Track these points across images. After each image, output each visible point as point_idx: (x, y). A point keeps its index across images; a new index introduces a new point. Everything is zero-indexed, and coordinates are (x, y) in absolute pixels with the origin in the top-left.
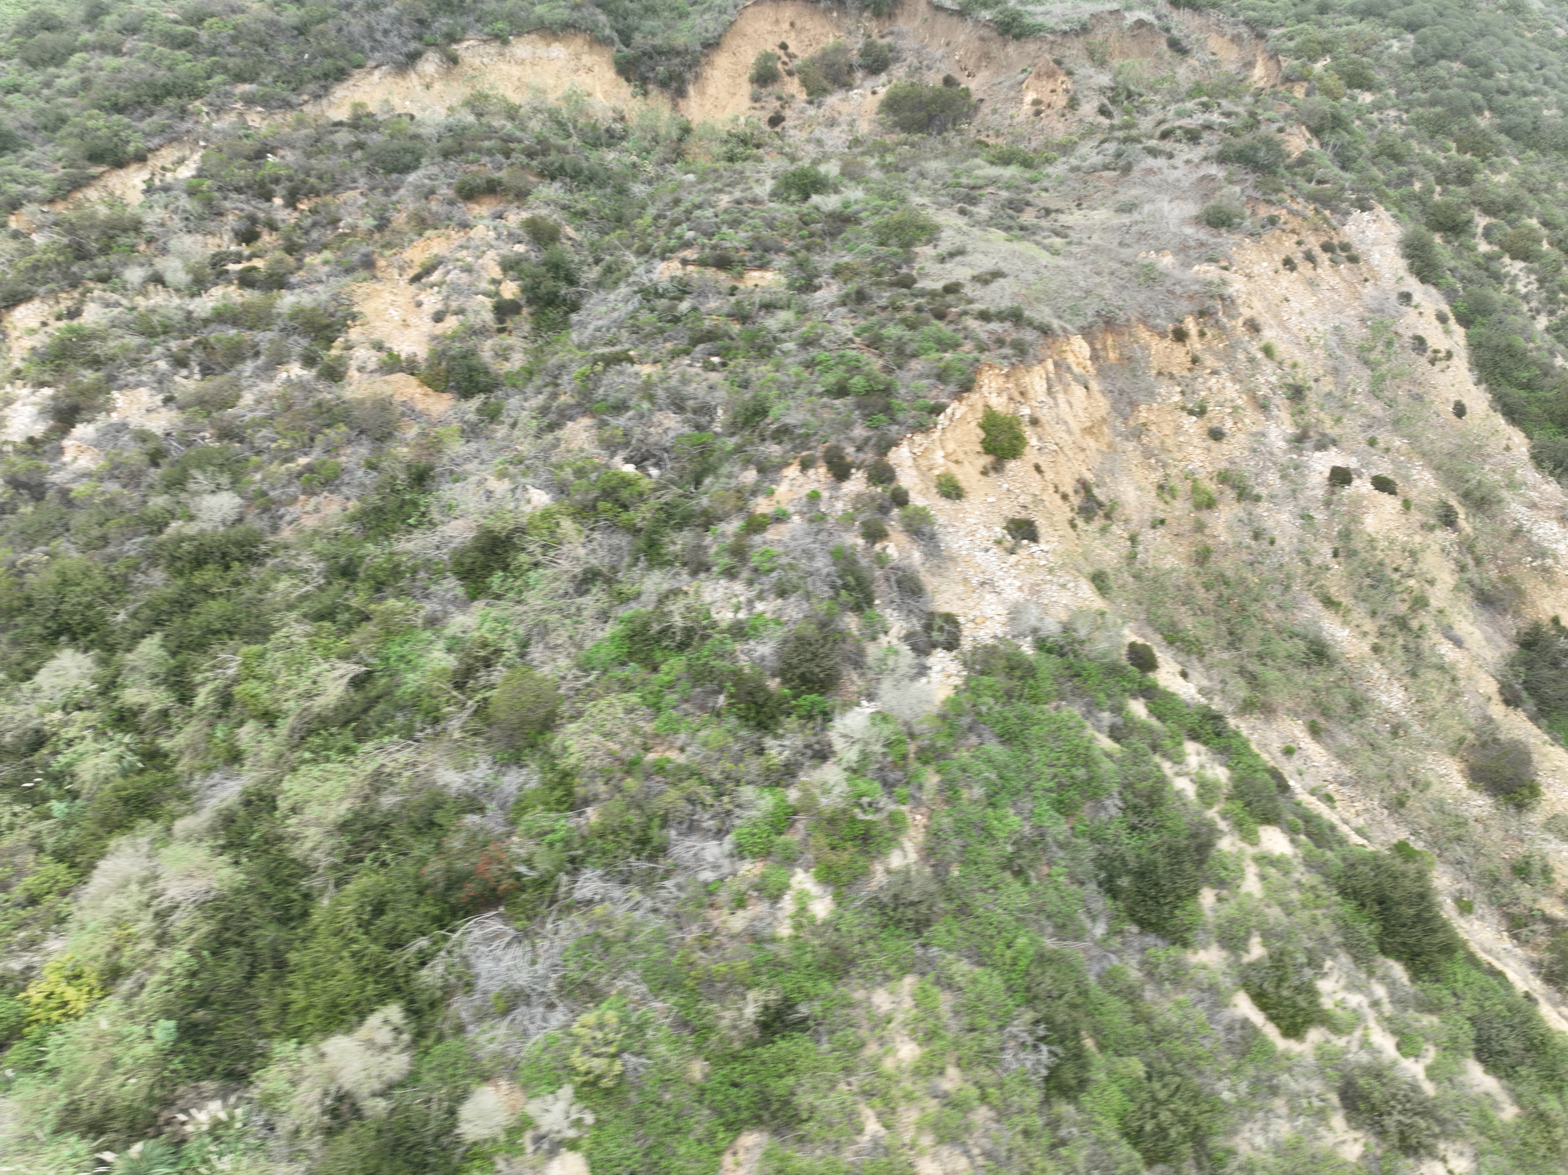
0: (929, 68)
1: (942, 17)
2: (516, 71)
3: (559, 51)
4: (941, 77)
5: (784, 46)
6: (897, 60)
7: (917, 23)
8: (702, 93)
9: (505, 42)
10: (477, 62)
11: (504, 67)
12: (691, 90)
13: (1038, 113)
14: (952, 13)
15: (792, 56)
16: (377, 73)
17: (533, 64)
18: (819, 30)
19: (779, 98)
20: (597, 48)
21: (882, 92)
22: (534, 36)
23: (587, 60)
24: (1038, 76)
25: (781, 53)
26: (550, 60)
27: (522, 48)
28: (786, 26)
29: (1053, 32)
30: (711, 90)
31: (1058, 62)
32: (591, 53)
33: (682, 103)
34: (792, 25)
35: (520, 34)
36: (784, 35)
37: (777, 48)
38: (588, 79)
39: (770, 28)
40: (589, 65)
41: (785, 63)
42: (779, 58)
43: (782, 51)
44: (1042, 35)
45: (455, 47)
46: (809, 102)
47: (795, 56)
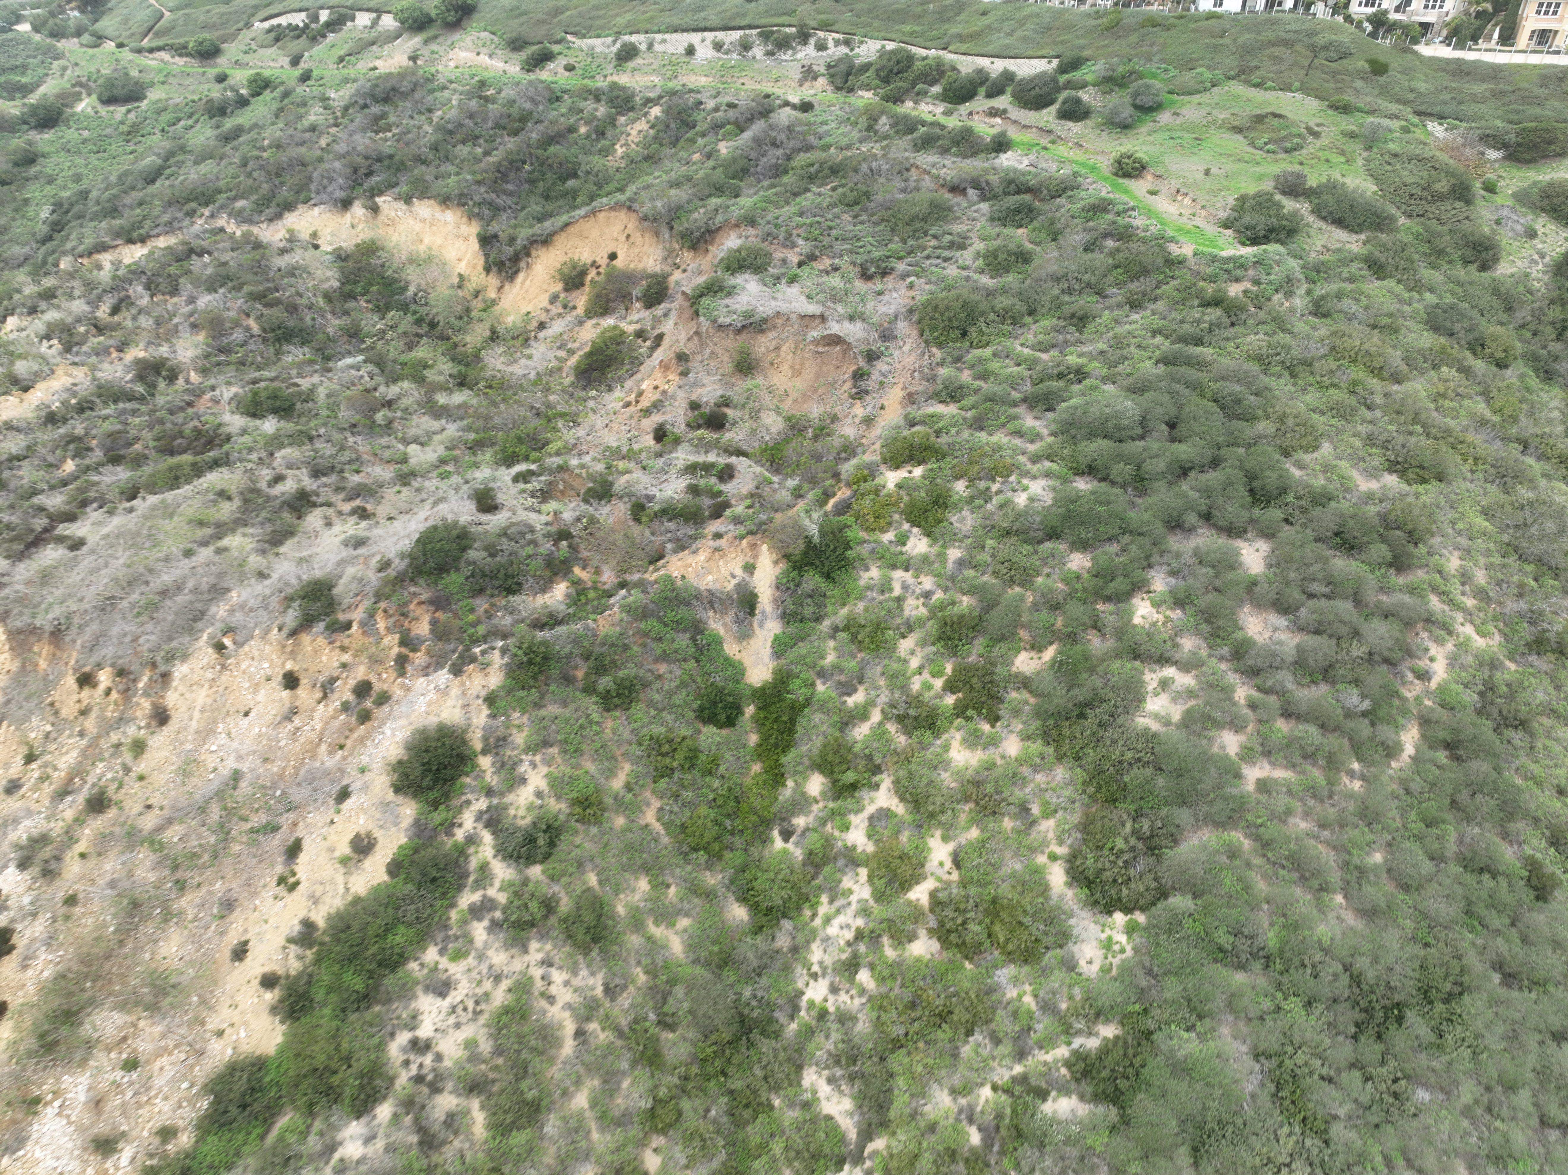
3: (450, 217)
5: (613, 256)
8: (523, 282)
9: (410, 203)
10: (393, 213)
11: (411, 222)
12: (520, 276)
15: (611, 268)
16: (316, 210)
17: (431, 224)
20: (470, 221)
22: (432, 202)
23: (463, 229)
24: (662, 366)
25: (603, 261)
26: (442, 223)
27: (424, 209)
28: (626, 237)
29: (714, 321)
30: (529, 283)
32: (467, 223)
33: (507, 286)
34: (629, 237)
35: (421, 198)
36: (620, 245)
37: (605, 257)
38: (462, 246)
39: (614, 234)
40: (466, 234)
41: (599, 274)
42: (598, 267)
43: (608, 261)
44: (702, 319)
45: (377, 199)
46: (578, 318)
47: (614, 268)
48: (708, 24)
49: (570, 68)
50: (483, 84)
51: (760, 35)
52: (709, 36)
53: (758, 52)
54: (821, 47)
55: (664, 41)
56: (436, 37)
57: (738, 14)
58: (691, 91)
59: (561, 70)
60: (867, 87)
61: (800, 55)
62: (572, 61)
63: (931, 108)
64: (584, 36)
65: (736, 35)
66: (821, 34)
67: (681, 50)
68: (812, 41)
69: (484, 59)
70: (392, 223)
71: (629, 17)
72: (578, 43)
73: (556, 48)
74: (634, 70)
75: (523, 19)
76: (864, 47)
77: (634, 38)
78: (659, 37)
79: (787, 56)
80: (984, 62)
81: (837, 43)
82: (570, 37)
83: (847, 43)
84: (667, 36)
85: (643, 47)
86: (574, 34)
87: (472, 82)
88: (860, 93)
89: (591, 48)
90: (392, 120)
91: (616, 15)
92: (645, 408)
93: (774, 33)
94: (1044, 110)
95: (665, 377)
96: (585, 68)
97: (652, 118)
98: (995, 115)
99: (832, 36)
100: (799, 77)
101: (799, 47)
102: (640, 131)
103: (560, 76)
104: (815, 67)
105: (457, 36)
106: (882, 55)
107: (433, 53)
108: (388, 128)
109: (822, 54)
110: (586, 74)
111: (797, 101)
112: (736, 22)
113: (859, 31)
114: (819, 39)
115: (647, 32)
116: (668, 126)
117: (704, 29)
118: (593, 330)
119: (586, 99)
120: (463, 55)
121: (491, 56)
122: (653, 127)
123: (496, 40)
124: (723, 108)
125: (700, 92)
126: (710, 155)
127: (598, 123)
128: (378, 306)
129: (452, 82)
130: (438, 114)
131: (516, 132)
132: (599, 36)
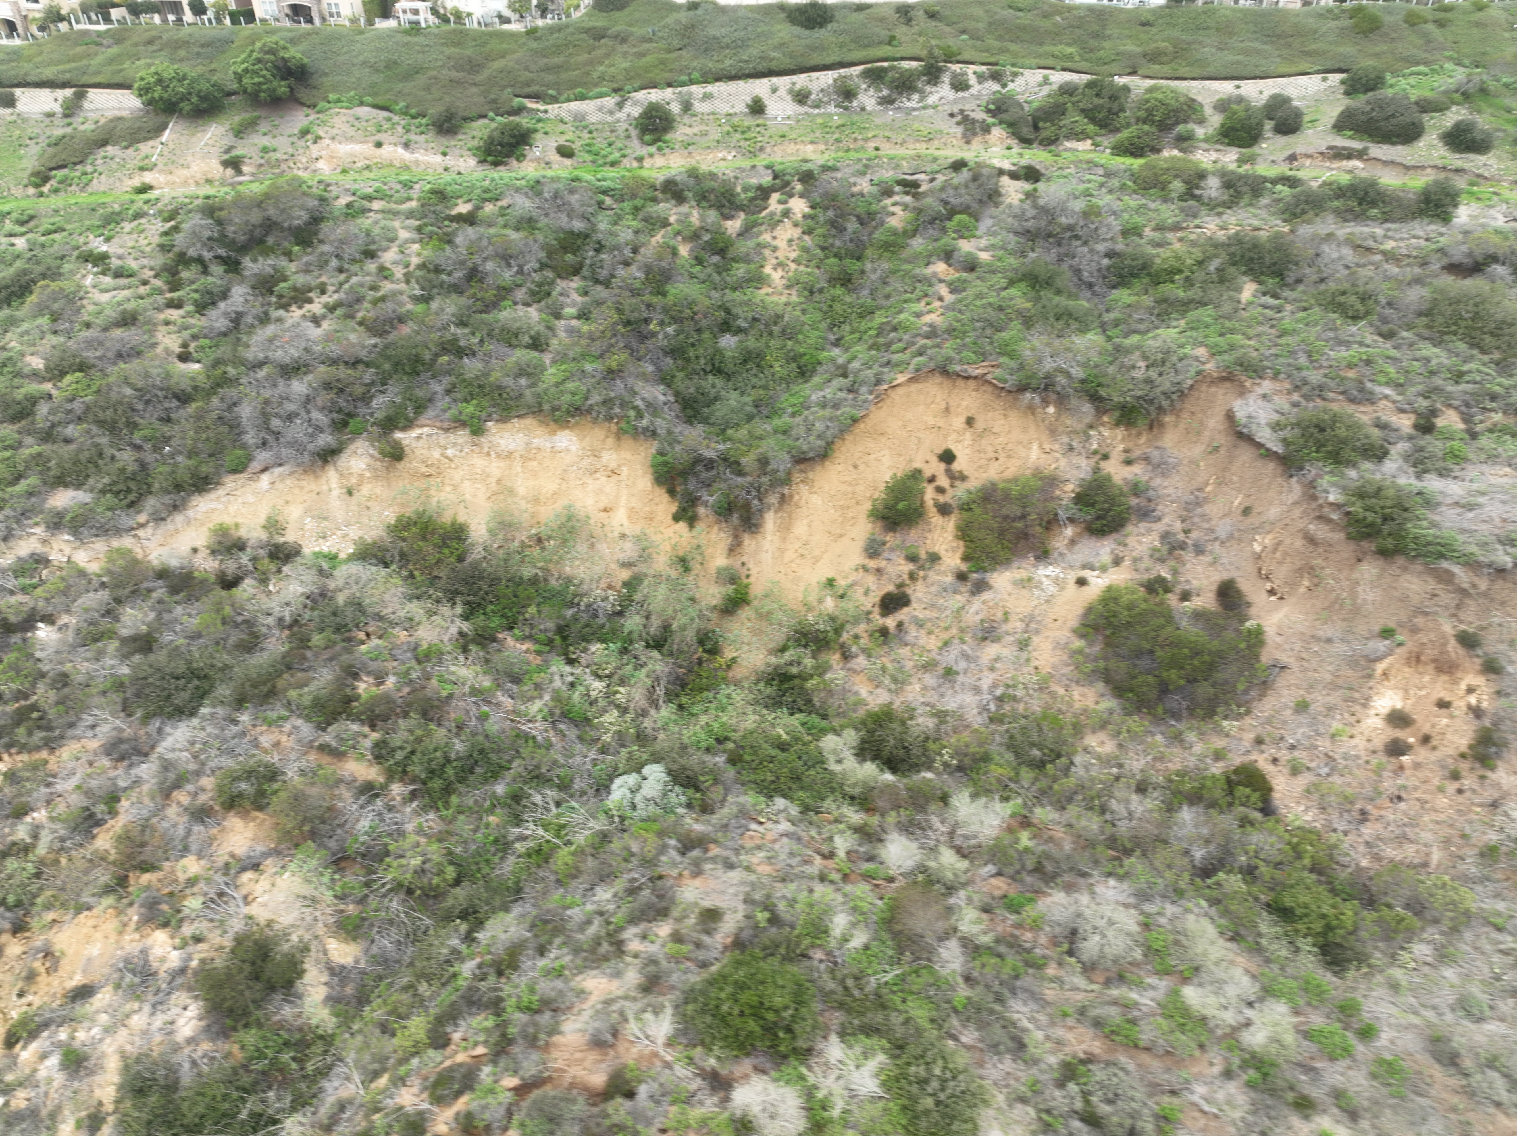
0: (1199, 550)
1: (1246, 454)
2: (496, 468)
4: (1217, 577)
5: (947, 457)
6: (1145, 514)
7: (1198, 450)
8: (785, 529)
9: (478, 431)
10: (435, 454)
11: (479, 461)
12: (770, 520)
13: (1396, 749)
14: (1269, 454)
15: (957, 477)
17: (525, 459)
18: (1016, 435)
19: (912, 558)
20: (628, 442)
21: (1098, 583)
22: (528, 421)
23: (610, 458)
24: (1416, 659)
25: (937, 468)
26: (554, 451)
27: (510, 436)
28: (959, 422)
29: (1472, 564)
30: (800, 528)
31: (1468, 641)
32: (618, 448)
33: (748, 541)
34: (969, 421)
35: (504, 418)
36: (953, 436)
37: (934, 460)
38: (609, 486)
39: (931, 421)
40: (613, 465)
41: (940, 490)
42: (932, 479)
43: (943, 466)
44: (1445, 564)
45: (398, 435)
46: (961, 577)
47: (963, 478)
48: (774, 65)
49: (565, 152)
50: (440, 195)
51: (866, 74)
52: (783, 82)
53: (868, 99)
54: (960, 85)
55: (707, 97)
57: (813, 49)
59: (556, 157)
60: (1081, 136)
61: (931, 100)
62: (562, 141)
63: (1214, 155)
64: (555, 100)
65: (827, 78)
66: (956, 68)
67: (740, 109)
68: (946, 78)
69: (393, 152)
70: (434, 471)
71: (622, 64)
72: (553, 109)
73: (521, 122)
74: (687, 145)
75: (421, 80)
76: (1020, 81)
77: (655, 96)
78: (697, 90)
79: (914, 101)
81: (981, 78)
82: (531, 104)
83: (996, 77)
84: (710, 88)
85: (675, 108)
86: (536, 97)
87: (415, 193)
88: (1068, 144)
89: (580, 118)
90: (301, 280)
91: (591, 63)
92: (1464, 749)
93: (884, 70)
94: (1421, 143)
95: (1455, 682)
96: (588, 148)
97: (799, 216)
98: (1349, 157)
99: (971, 69)
100: (959, 130)
101: (928, 88)
102: (790, 241)
103: (562, 168)
104: (972, 115)
105: (300, 119)
106: (1067, 90)
107: (265, 150)
108: (301, 297)
109: (966, 94)
110: (598, 159)
111: (1007, 166)
112: (816, 59)
113: (1002, 58)
114: (954, 75)
115: (670, 85)
116: (836, 226)
117: (770, 73)
118: (1024, 592)
119: (654, 200)
120: (345, 149)
121: (407, 145)
122: (809, 232)
123: (396, 119)
124: (897, 189)
125: (834, 169)
126: (971, 266)
127: (706, 237)
128: (550, 642)
129: (370, 198)
130: (389, 257)
131: (576, 271)
132: (582, 98)
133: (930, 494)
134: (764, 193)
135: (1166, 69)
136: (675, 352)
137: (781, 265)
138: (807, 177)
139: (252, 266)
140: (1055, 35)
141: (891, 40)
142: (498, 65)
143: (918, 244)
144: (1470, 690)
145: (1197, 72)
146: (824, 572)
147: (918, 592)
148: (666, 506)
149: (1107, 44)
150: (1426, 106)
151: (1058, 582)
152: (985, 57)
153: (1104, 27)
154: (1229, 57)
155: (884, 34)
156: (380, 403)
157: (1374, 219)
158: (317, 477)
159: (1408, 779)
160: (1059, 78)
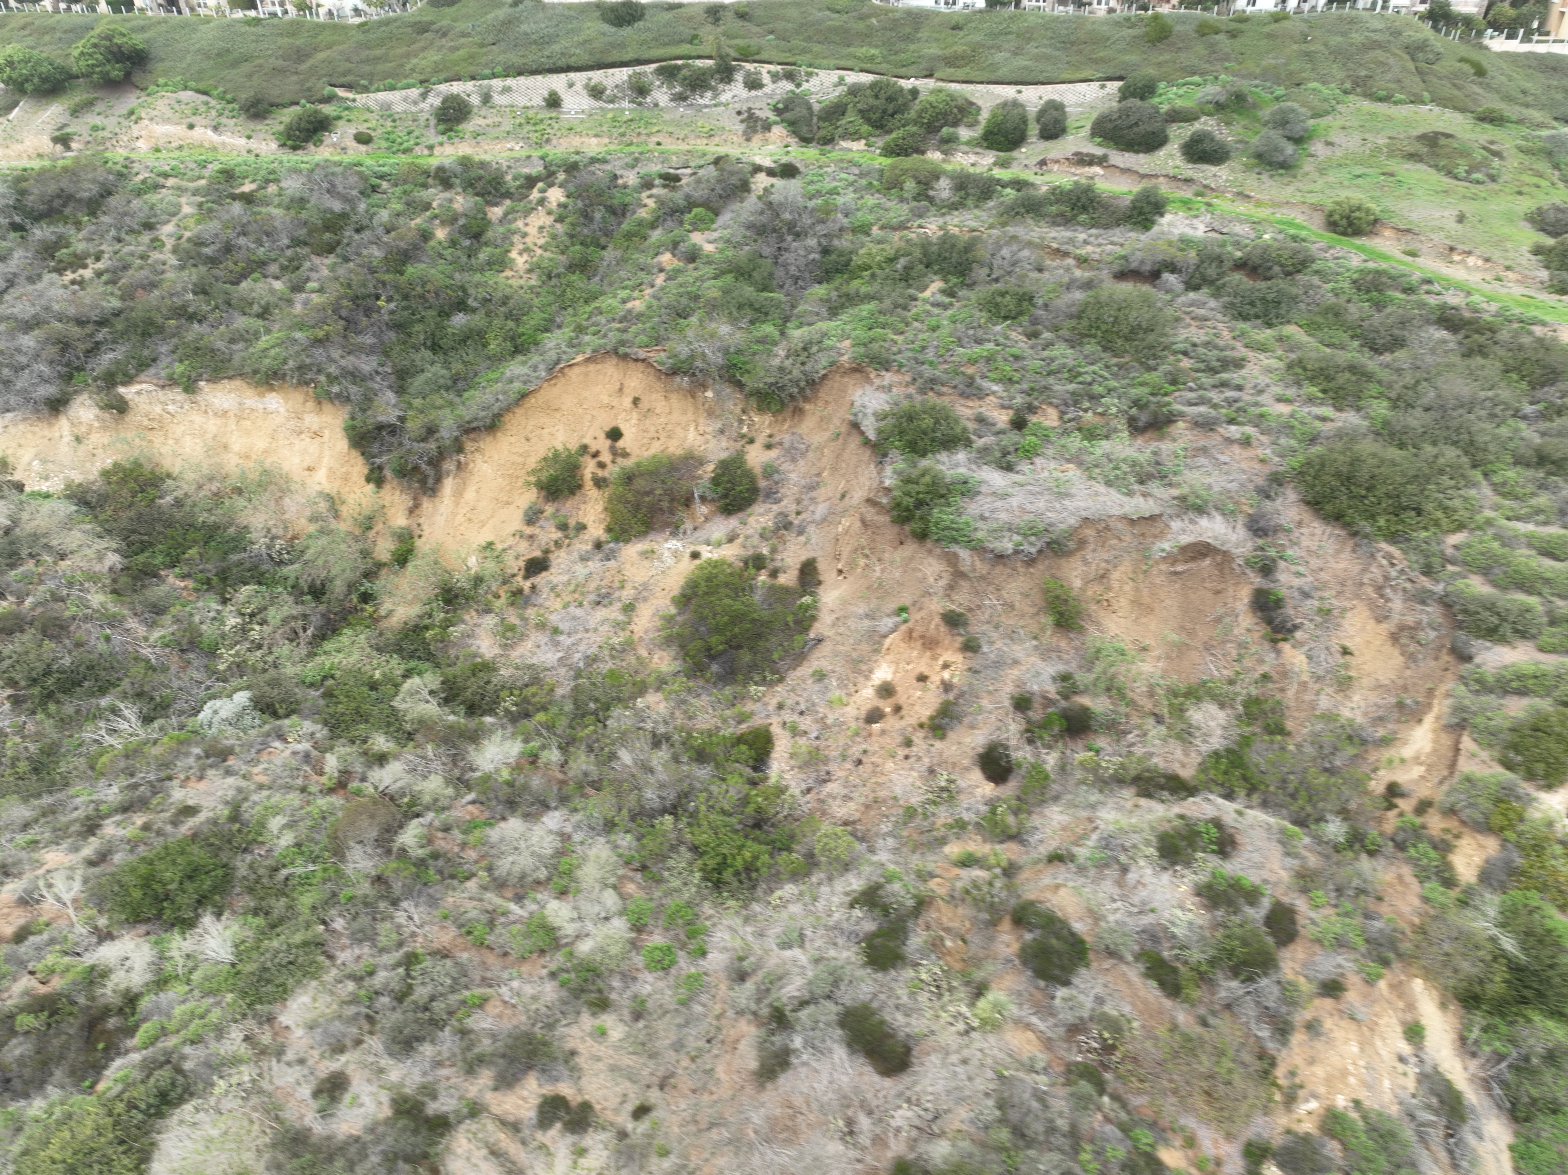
1: (853, 443)
2: (213, 425)
3: (279, 403)
4: (804, 556)
5: (615, 434)
7: (825, 437)
8: (459, 493)
9: (191, 390)
10: (158, 409)
11: (198, 419)
12: (448, 485)
13: (874, 717)
14: (867, 442)
15: (619, 454)
17: (239, 418)
18: (676, 416)
19: (563, 526)
21: (708, 557)
22: (238, 383)
23: (312, 420)
25: (602, 444)
26: (265, 412)
27: (223, 395)
28: (627, 402)
29: (979, 549)
30: (470, 494)
31: (953, 620)
32: (317, 411)
33: (426, 504)
34: (636, 401)
35: (215, 379)
36: (623, 415)
37: (602, 436)
38: (313, 447)
39: (606, 400)
40: (315, 427)
41: (602, 465)
42: (595, 455)
43: (608, 442)
44: (955, 548)
45: (121, 390)
46: (598, 545)
47: (625, 455)
48: (572, 61)
49: (363, 139)
50: (228, 175)
51: (660, 72)
52: (580, 77)
53: (661, 95)
54: (753, 84)
55: (507, 90)
56: (89, 105)
57: (613, 45)
58: (594, 161)
59: (352, 144)
60: (856, 136)
61: (723, 98)
62: (363, 128)
63: (972, 158)
64: (366, 90)
65: (622, 75)
66: (749, 67)
67: (538, 101)
68: (739, 77)
69: (204, 134)
70: (157, 425)
71: (433, 56)
72: (362, 99)
73: (328, 110)
74: (476, 135)
75: (246, 68)
76: (814, 81)
77: (456, 88)
78: (497, 83)
79: (706, 99)
80: (1008, 92)
81: (775, 77)
82: (341, 92)
83: (790, 76)
84: (509, 82)
85: (475, 100)
86: (349, 87)
87: (206, 173)
88: (844, 144)
89: (386, 107)
90: (80, 247)
91: (408, 55)
92: (924, 719)
93: (678, 68)
94: (1162, 153)
95: (934, 658)
96: (388, 137)
97: (554, 205)
98: (1091, 164)
99: (765, 69)
100: (741, 127)
101: (721, 87)
102: (541, 228)
103: (356, 152)
104: (758, 113)
105: (132, 100)
106: (855, 91)
107: (95, 128)
108: (78, 261)
109: (759, 93)
110: (395, 147)
111: (767, 163)
112: (615, 56)
113: (798, 59)
114: (748, 74)
115: (473, 78)
116: (586, 216)
117: (568, 69)
118: (646, 563)
119: (425, 186)
120: (162, 130)
121: (216, 128)
122: (560, 219)
123: (213, 103)
124: (657, 182)
125: (605, 161)
126: (693, 256)
127: (462, 221)
128: (208, 582)
129: (166, 176)
130: (167, 230)
131: (330, 249)
132: (392, 88)
133: (589, 468)
134: (531, 182)
135: (960, 73)
136: (399, 327)
137: (527, 250)
138: (572, 168)
139: (41, 232)
140: (866, 37)
141: (693, 39)
142: (321, 56)
143: (656, 235)
144: (946, 666)
145: (986, 76)
146: (486, 536)
147: (560, 560)
148: (359, 467)
149: (912, 47)
150: (1177, 116)
151: (676, 555)
152: (784, 57)
153: (917, 30)
154: (1021, 62)
155: (687, 32)
156: (106, 359)
157: (1083, 225)
158: (50, 425)
159: (873, 746)
160: (853, 78)
